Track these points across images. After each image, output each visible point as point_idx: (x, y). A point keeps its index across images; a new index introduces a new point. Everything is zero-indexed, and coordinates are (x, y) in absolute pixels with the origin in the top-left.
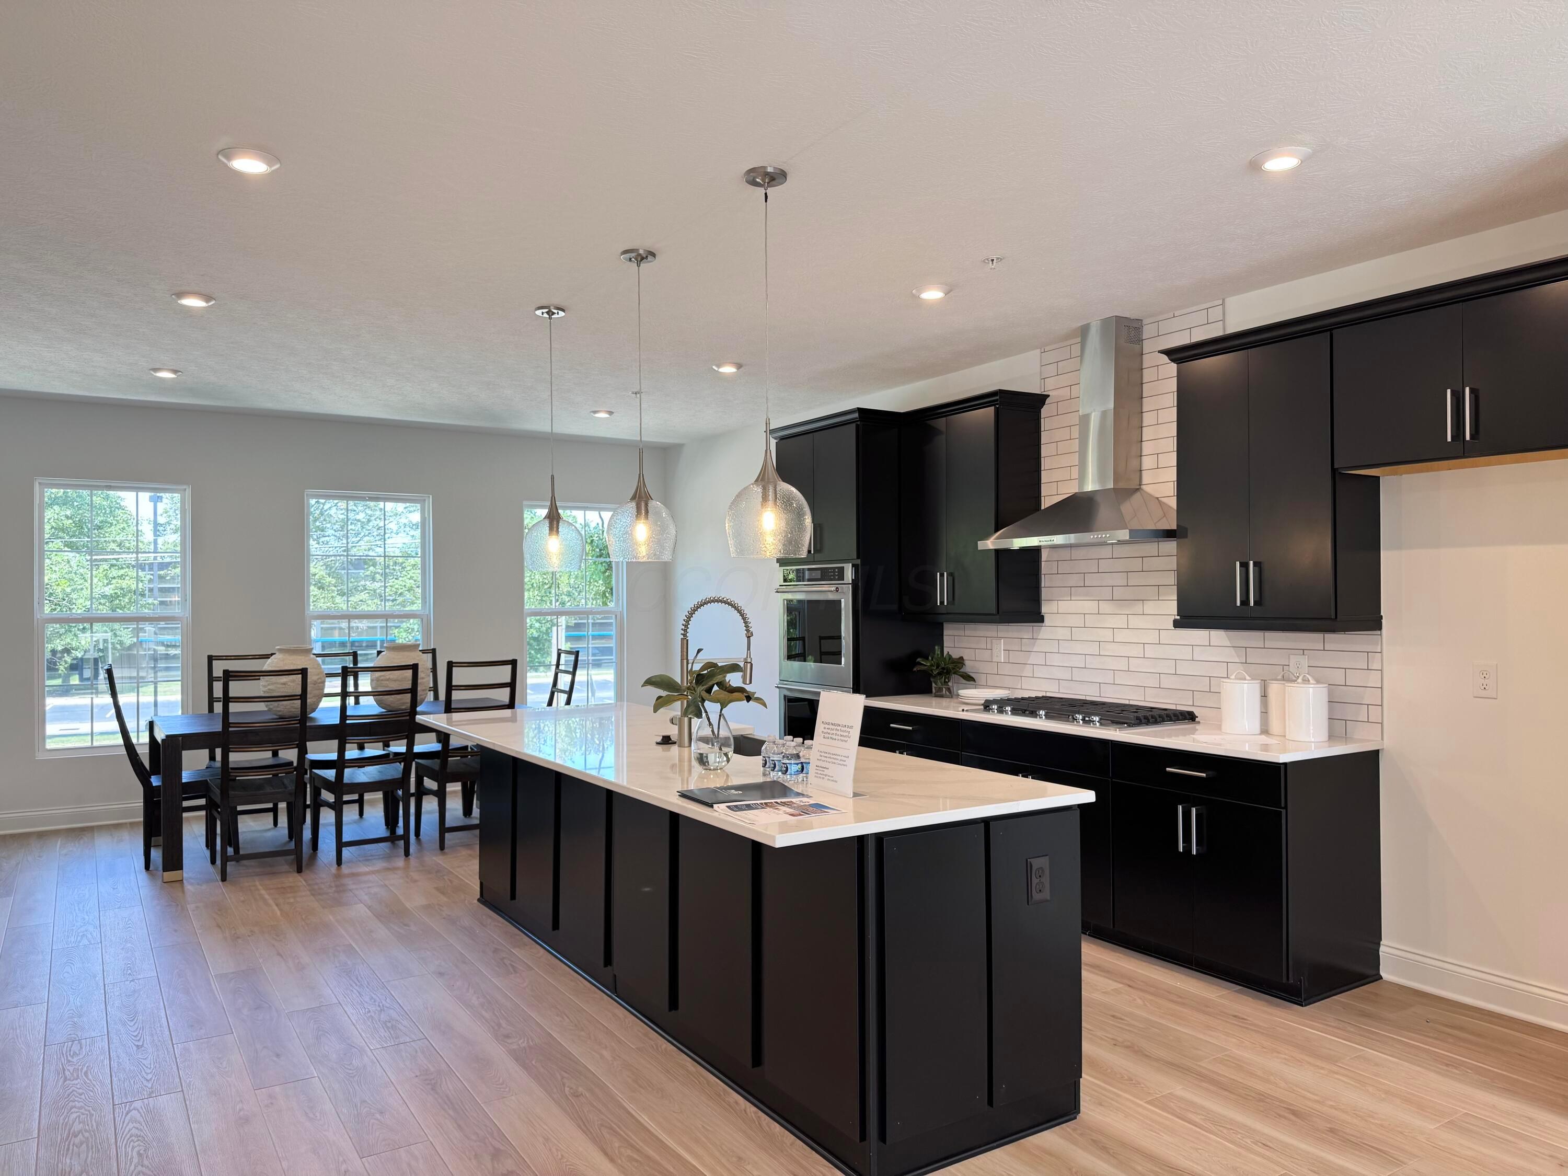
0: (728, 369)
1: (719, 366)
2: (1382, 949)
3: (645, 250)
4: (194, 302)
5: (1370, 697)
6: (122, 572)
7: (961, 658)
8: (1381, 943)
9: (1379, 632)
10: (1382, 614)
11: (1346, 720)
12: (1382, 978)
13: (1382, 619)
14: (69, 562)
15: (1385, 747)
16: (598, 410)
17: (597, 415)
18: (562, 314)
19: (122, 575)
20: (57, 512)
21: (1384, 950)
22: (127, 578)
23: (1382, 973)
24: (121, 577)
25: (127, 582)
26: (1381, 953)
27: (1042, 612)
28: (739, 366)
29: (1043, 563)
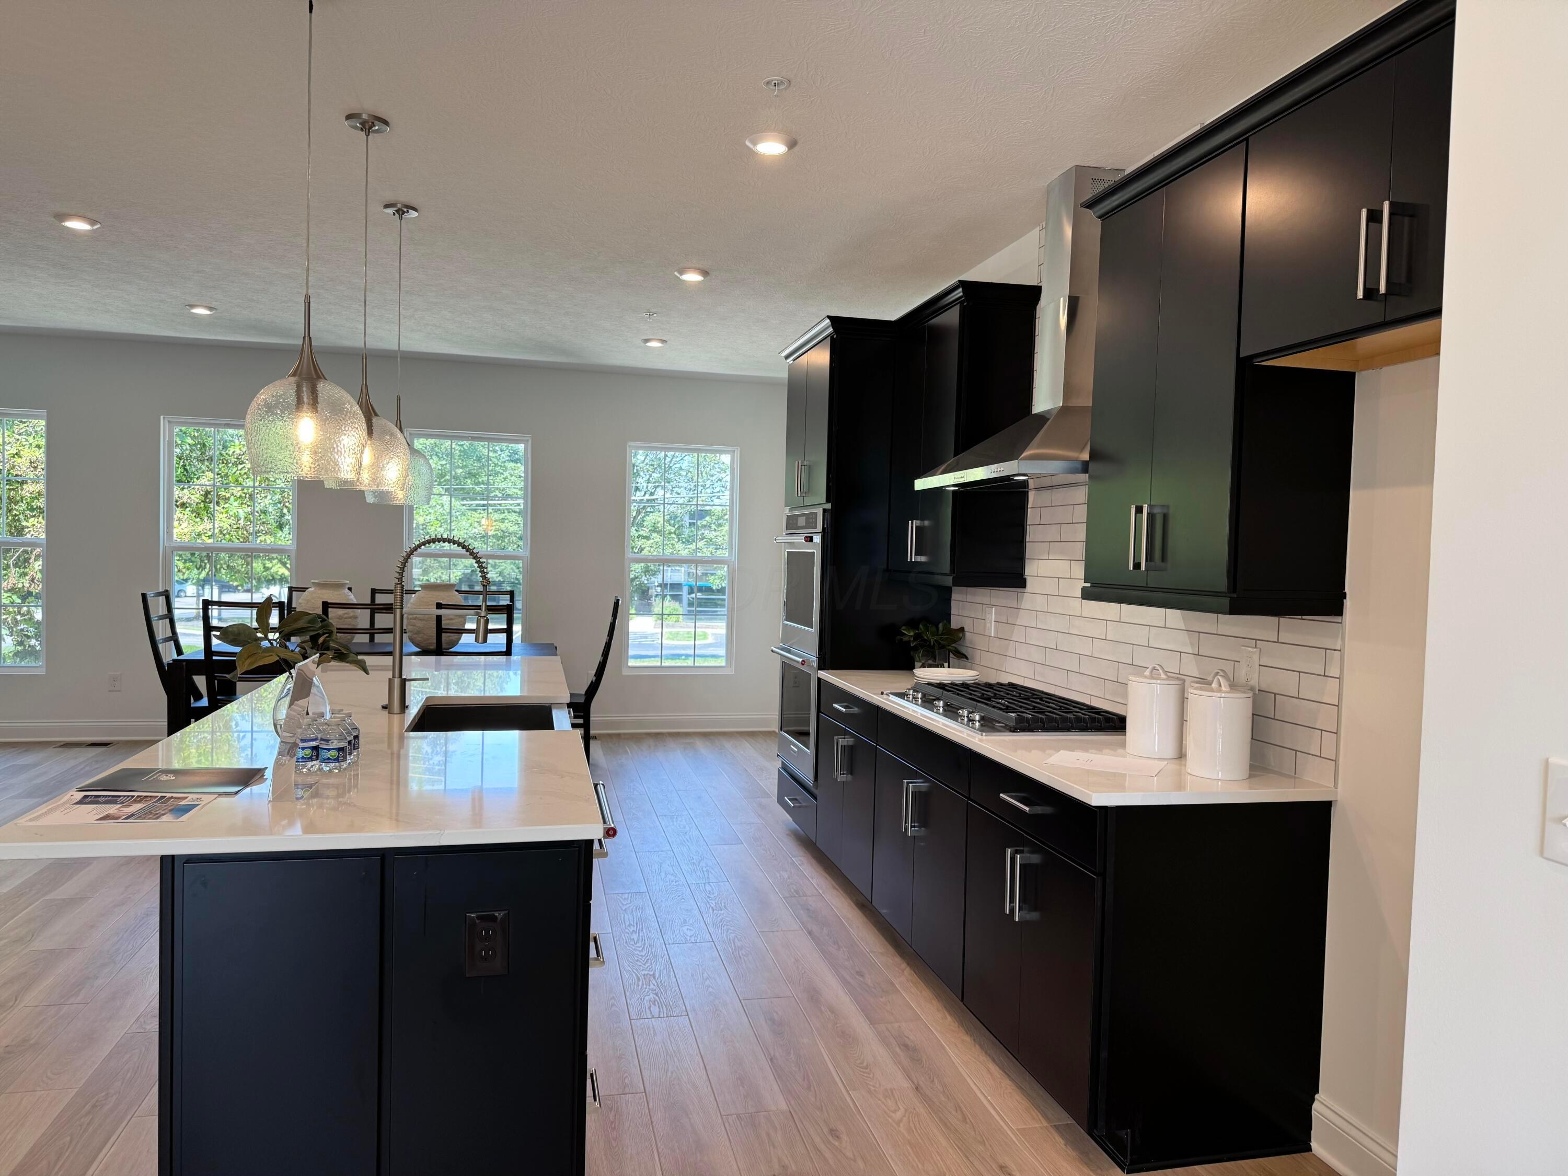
0: (692, 277)
1: (681, 273)
2: (1316, 1106)
3: (369, 115)
4: (78, 225)
5: (1325, 719)
6: (502, 516)
7: (962, 630)
8: (1317, 1096)
9: (1338, 619)
10: (1346, 590)
11: (1296, 751)
12: (1311, 1151)
13: (1345, 598)
14: (443, 506)
15: (1339, 799)
16: (651, 337)
17: (649, 344)
18: (414, 214)
19: (503, 519)
20: (435, 462)
21: (1317, 1108)
22: (507, 521)
23: (1314, 1145)
24: (503, 520)
25: (506, 525)
26: (1313, 1112)
27: (1026, 574)
28: (705, 273)
29: (1029, 510)
